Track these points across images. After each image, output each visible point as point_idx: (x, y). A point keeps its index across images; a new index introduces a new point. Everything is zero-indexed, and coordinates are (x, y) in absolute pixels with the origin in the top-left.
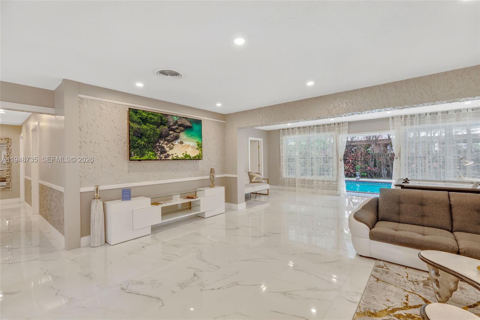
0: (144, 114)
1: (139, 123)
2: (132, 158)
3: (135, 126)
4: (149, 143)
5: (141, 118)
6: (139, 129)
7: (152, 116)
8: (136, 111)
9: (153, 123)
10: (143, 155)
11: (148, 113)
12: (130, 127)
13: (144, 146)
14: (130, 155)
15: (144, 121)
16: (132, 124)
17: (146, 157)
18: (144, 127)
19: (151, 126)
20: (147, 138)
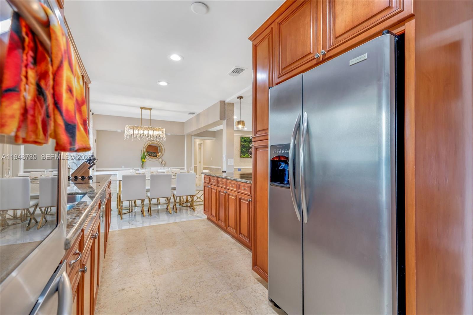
0: (245, 138)
1: (243, 142)
2: (242, 156)
3: (242, 143)
4: (247, 150)
5: (244, 140)
6: (243, 144)
7: (247, 139)
8: (242, 138)
9: (248, 142)
10: (244, 155)
11: (246, 138)
12: (241, 144)
13: (245, 152)
14: (241, 155)
15: (245, 141)
16: (241, 143)
17: (245, 156)
18: (245, 143)
19: (247, 143)
20: (246, 148)
